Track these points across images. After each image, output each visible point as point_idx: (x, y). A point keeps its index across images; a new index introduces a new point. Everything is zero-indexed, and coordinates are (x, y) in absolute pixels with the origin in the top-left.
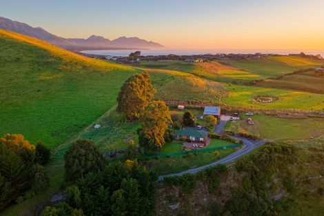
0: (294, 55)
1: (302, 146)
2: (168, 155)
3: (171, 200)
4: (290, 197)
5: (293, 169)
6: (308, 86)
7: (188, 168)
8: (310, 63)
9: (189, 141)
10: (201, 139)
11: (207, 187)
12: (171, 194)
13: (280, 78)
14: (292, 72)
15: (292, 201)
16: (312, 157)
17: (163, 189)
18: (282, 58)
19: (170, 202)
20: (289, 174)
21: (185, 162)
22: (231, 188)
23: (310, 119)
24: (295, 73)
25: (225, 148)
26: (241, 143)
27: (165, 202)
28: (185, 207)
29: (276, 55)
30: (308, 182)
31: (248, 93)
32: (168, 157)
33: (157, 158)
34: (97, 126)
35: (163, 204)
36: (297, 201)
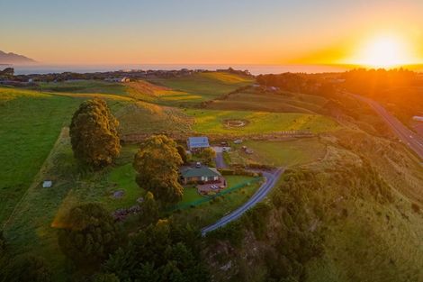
0: (223, 71)
1: (319, 169)
2: (193, 204)
3: (221, 260)
4: (323, 225)
5: (318, 194)
6: (260, 105)
7: (221, 216)
8: (242, 80)
9: (202, 183)
10: (216, 178)
11: (252, 233)
12: (219, 252)
13: (226, 97)
14: (234, 90)
15: (326, 229)
16: (331, 179)
17: (207, 249)
18: (213, 74)
19: (220, 263)
20: (317, 201)
21: (215, 209)
22: (275, 229)
23: (300, 140)
24: (237, 91)
25: (249, 184)
26: (260, 175)
27: (213, 265)
28: (238, 264)
29: (207, 71)
30: (334, 206)
31: (211, 118)
32: (192, 207)
33: (179, 211)
34: (47, 184)
35: (213, 268)
36: (329, 228)
